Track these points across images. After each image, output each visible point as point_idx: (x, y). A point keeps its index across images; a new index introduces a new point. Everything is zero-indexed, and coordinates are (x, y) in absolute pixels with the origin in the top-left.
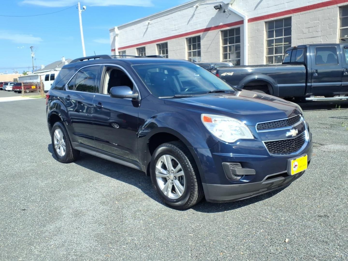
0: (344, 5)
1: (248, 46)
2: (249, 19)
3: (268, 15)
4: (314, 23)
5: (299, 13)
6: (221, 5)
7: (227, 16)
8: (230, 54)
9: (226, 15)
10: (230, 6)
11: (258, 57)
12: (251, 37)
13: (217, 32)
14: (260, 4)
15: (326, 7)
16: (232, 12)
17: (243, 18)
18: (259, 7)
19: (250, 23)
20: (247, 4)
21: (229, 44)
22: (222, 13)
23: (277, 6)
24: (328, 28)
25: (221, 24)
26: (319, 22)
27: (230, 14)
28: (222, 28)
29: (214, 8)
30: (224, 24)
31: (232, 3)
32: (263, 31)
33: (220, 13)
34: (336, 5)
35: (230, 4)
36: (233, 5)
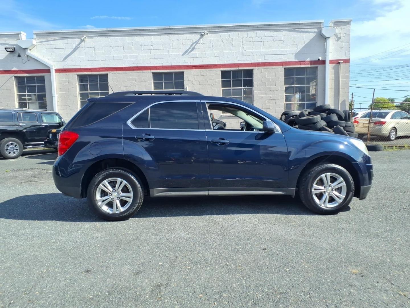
0: (157, 72)
1: (57, 97)
2: (56, 69)
3: (81, 69)
4: (131, 83)
5: (116, 72)
6: (14, 48)
7: (24, 62)
8: (29, 103)
9: (23, 60)
10: (29, 51)
11: (70, 109)
12: (61, 88)
13: (10, 77)
14: (70, 56)
15: (141, 71)
16: (31, 58)
17: (50, 67)
18: (69, 58)
19: (57, 74)
20: (52, 53)
21: (27, 92)
22: (16, 58)
23: (91, 62)
24: (144, 88)
25: (15, 69)
26: (136, 82)
27: (29, 60)
28: (16, 73)
29: (5, 49)
30: (19, 70)
31: (30, 48)
32: (76, 83)
33: (13, 56)
34: (150, 71)
35: (28, 49)
36: (31, 50)
